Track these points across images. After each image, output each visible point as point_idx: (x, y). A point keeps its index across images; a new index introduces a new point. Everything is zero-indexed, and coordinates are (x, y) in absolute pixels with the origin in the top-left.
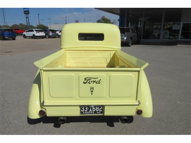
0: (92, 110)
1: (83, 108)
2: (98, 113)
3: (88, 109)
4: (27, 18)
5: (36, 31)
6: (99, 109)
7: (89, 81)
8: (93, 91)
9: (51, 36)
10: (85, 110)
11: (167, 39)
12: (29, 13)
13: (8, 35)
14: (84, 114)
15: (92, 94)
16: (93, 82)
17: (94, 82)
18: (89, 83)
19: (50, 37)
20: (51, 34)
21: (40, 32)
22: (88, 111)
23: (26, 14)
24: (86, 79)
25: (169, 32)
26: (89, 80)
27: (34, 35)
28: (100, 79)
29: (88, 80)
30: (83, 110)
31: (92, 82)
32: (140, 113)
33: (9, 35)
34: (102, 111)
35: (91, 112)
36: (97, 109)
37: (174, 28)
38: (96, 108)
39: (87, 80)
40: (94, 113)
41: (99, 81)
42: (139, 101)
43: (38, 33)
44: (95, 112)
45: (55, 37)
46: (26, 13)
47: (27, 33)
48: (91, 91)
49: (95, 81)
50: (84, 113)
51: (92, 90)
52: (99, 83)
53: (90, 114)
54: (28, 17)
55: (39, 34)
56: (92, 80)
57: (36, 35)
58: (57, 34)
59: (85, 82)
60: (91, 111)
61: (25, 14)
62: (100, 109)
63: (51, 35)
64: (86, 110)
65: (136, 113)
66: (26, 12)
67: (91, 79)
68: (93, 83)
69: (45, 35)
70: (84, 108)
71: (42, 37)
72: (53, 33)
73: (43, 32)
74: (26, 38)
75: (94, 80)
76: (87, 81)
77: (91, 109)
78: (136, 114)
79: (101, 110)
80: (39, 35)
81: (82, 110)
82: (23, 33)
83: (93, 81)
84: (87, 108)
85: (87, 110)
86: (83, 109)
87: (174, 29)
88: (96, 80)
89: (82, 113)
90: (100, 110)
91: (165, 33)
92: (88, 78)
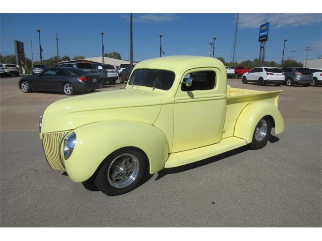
4: (261, 48)
5: (266, 70)
9: (299, 81)
12: (268, 39)
19: (295, 84)
20: (298, 77)
21: (274, 73)
23: (262, 41)
27: (261, 78)
43: (269, 76)
45: (307, 85)
46: (262, 39)
47: (250, 73)
54: (263, 47)
55: (272, 76)
57: (265, 79)
58: (315, 78)
61: (259, 41)
63: (299, 79)
66: (263, 37)
69: (283, 79)
71: (277, 84)
72: (304, 76)
73: (281, 74)
74: (247, 83)
80: (271, 79)
82: (243, 74)
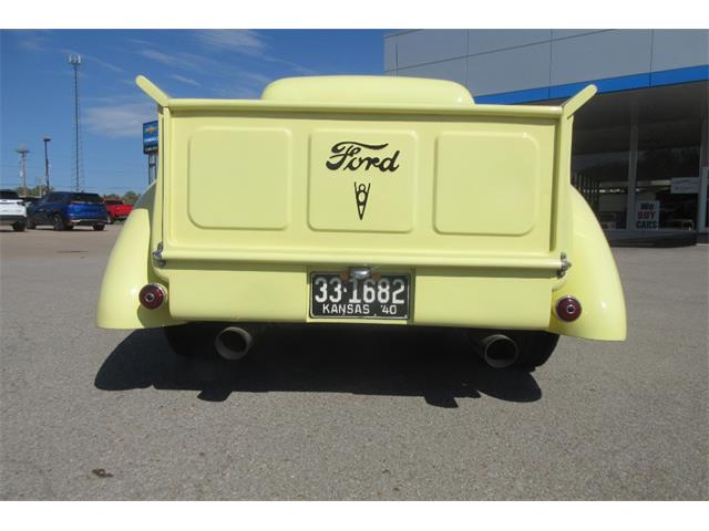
0: (360, 296)
1: (321, 284)
2: (384, 315)
3: (343, 294)
4: (151, 166)
6: (391, 292)
7: (349, 159)
8: (364, 203)
10: (331, 298)
11: (655, 227)
13: (82, 211)
14: (326, 314)
15: (361, 216)
16: (366, 162)
17: (372, 161)
18: (350, 166)
22: (345, 300)
23: (150, 153)
24: (339, 148)
25: (658, 202)
26: (351, 154)
28: (397, 153)
29: (345, 156)
30: (321, 295)
31: (361, 161)
32: (571, 310)
33: (84, 214)
34: (402, 302)
35: (355, 305)
36: (384, 296)
37: (677, 188)
38: (377, 291)
39: (344, 152)
40: (371, 314)
41: (393, 161)
42: (563, 257)
44: (376, 309)
46: (150, 149)
48: (359, 203)
49: (377, 160)
50: (325, 308)
51: (362, 196)
52: (392, 168)
53: (354, 314)
54: (154, 165)
56: (365, 153)
59: (335, 161)
60: (355, 300)
61: (145, 152)
62: (395, 293)
64: (336, 297)
65: (552, 312)
66: (152, 146)
67: (359, 150)
68: (367, 168)
70: (325, 286)
75: (373, 154)
76: (343, 157)
77: (355, 292)
78: (551, 321)
79: (399, 297)
81: (317, 298)
83: (368, 159)
84: (339, 286)
85: (339, 298)
86: (324, 289)
87: (677, 192)
88: (381, 155)
89: (317, 309)
90: (395, 301)
91: (644, 206)
92: (347, 146)
